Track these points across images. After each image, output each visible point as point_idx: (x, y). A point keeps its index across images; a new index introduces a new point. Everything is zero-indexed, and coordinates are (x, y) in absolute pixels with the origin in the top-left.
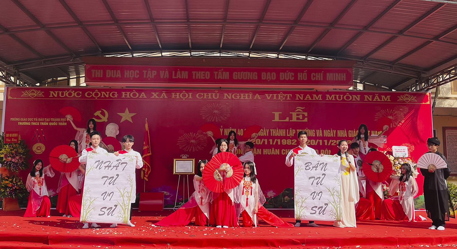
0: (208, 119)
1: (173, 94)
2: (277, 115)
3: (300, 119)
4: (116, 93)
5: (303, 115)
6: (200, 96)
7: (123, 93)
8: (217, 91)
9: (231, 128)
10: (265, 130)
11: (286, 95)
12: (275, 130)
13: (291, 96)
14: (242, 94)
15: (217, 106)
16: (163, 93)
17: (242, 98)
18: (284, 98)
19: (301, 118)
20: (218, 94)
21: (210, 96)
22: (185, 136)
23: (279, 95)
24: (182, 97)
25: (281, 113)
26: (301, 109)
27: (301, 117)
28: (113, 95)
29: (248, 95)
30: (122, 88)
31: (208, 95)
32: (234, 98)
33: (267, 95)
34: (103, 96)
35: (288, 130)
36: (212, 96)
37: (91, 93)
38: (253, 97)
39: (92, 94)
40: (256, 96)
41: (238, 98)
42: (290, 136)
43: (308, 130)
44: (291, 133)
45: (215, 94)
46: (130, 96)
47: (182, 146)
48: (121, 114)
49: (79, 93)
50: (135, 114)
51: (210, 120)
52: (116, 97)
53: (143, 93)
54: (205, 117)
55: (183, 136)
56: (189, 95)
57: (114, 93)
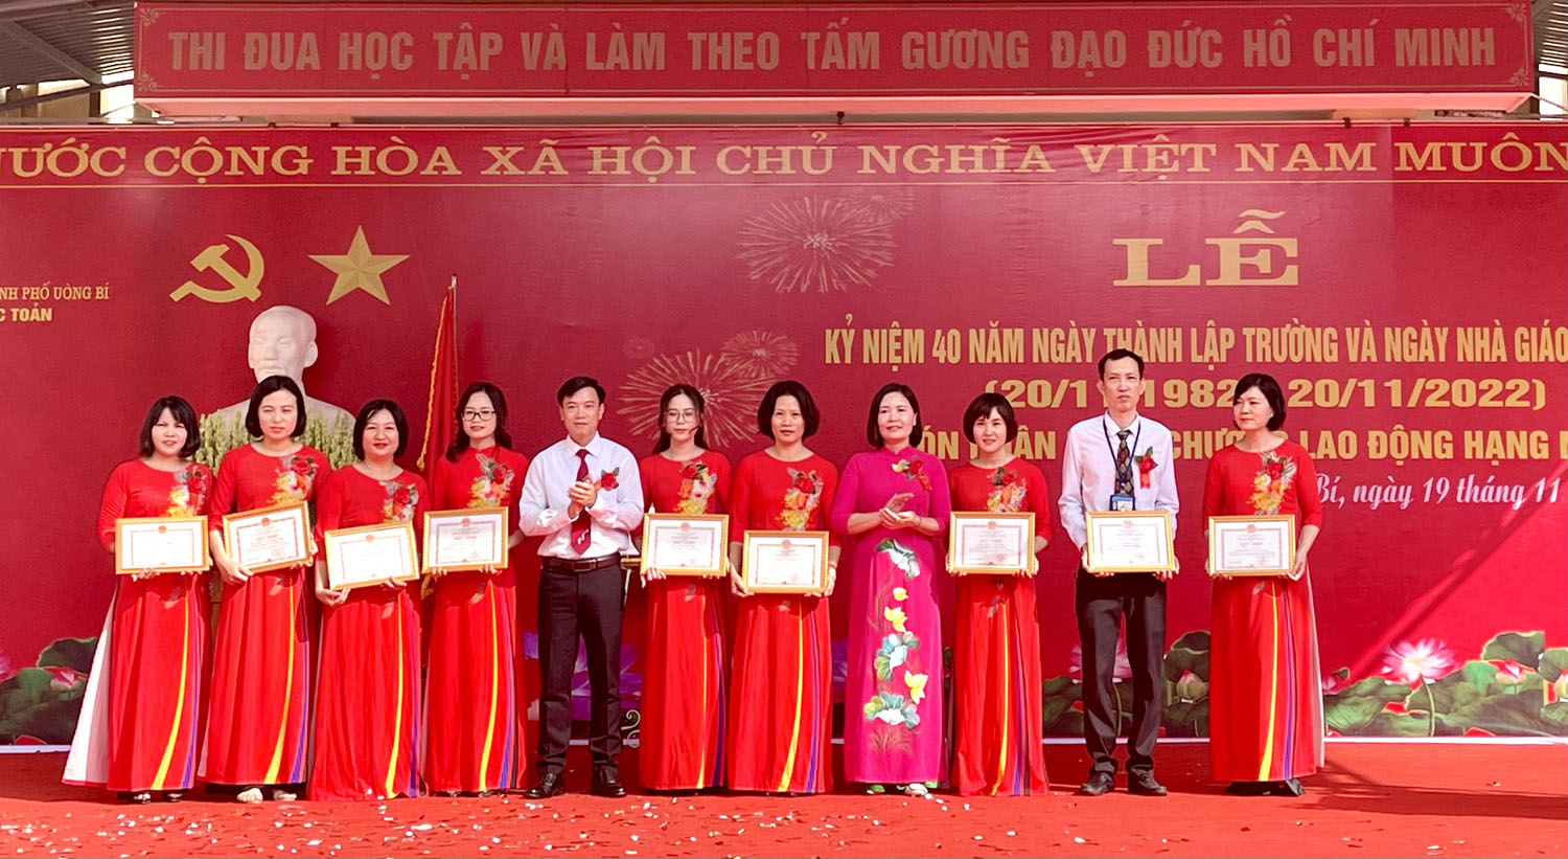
0: (775, 279)
1: (597, 151)
2: (1137, 253)
3: (1261, 272)
4: (303, 151)
5: (1278, 255)
6: (735, 160)
7: (341, 151)
8: (824, 135)
9: (896, 323)
10: (1074, 333)
11: (1185, 147)
12: (1129, 331)
13: (1214, 153)
14: (955, 149)
15: (824, 212)
16: (542, 147)
17: (955, 169)
18: (1176, 163)
19: (1265, 268)
20: (829, 150)
21: (786, 160)
22: (659, 368)
23: (1151, 149)
24: (645, 167)
25: (1160, 241)
26: (1265, 221)
27: (1263, 261)
28: (288, 161)
29: (985, 152)
30: (335, 125)
31: (779, 154)
32: (911, 167)
33: (1085, 150)
34: (234, 171)
35: (1194, 331)
36: (796, 158)
37: (176, 152)
38: (1013, 165)
39: (179, 161)
40: (1029, 155)
41: (935, 165)
42: (1207, 360)
43: (1299, 331)
44: (1211, 348)
45: (815, 148)
46: (374, 167)
47: (643, 420)
48: (326, 260)
49: (112, 153)
50: (401, 258)
51: (787, 283)
52: (303, 170)
53: (442, 151)
54: (764, 269)
55: (649, 369)
56: (676, 155)
57: (294, 154)
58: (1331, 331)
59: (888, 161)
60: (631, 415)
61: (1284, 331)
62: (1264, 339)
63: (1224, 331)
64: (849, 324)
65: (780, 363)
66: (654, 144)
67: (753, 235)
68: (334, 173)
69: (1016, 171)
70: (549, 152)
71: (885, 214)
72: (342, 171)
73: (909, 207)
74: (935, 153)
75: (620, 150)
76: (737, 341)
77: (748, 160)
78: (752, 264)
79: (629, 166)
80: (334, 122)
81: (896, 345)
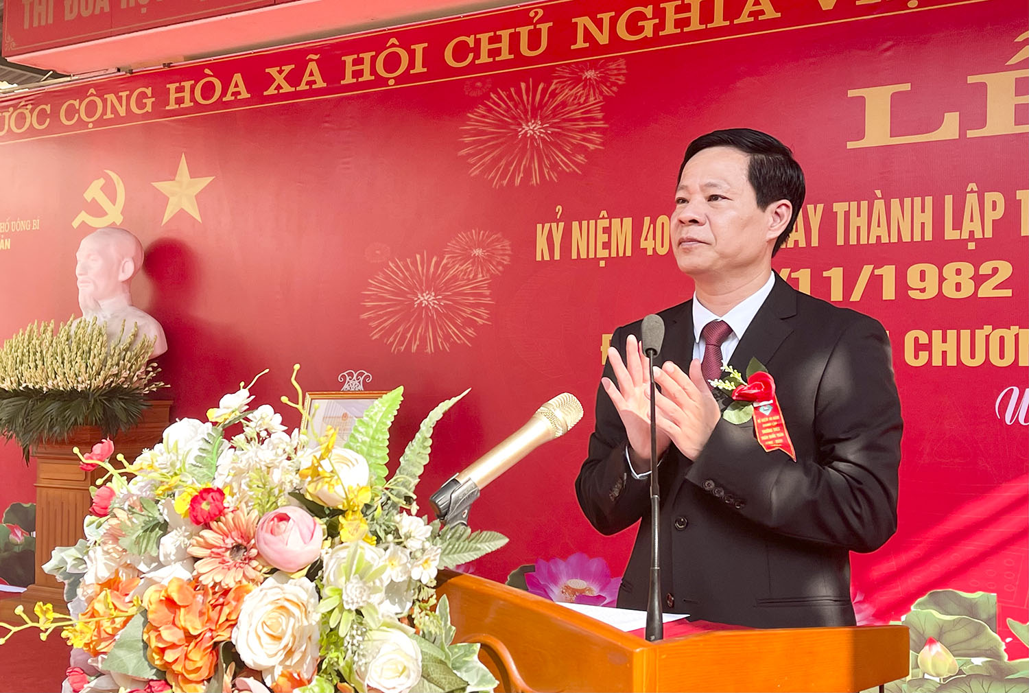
0: (492, 173)
1: (349, 61)
4: (149, 91)
6: (460, 52)
7: (172, 87)
9: (604, 213)
12: (864, 204)
14: (670, 7)
15: (539, 97)
16: (308, 62)
17: (670, 29)
21: (505, 45)
22: (393, 272)
24: (385, 70)
25: (906, 87)
29: (702, 4)
30: (169, 65)
31: (499, 40)
32: (622, 34)
34: (109, 114)
35: (949, 199)
36: (515, 42)
38: (731, 13)
39: (78, 111)
40: (751, 1)
41: (649, 28)
42: (965, 236)
44: (972, 221)
45: (532, 27)
46: (193, 99)
47: (380, 324)
48: (164, 186)
49: (44, 110)
50: (209, 179)
51: (503, 177)
52: (149, 108)
53: (238, 77)
54: (482, 165)
55: (385, 273)
56: (412, 54)
57: (144, 95)
59: (601, 31)
60: (370, 319)
63: (990, 197)
64: (558, 217)
65: (494, 263)
66: (393, 45)
67: (472, 129)
68: (167, 108)
69: (736, 22)
70: (313, 66)
71: (597, 91)
72: (172, 106)
73: (622, 81)
74: (650, 15)
75: (367, 56)
76: (458, 242)
77: (471, 50)
78: (472, 161)
79: (373, 71)
80: (167, 62)
81: (603, 238)
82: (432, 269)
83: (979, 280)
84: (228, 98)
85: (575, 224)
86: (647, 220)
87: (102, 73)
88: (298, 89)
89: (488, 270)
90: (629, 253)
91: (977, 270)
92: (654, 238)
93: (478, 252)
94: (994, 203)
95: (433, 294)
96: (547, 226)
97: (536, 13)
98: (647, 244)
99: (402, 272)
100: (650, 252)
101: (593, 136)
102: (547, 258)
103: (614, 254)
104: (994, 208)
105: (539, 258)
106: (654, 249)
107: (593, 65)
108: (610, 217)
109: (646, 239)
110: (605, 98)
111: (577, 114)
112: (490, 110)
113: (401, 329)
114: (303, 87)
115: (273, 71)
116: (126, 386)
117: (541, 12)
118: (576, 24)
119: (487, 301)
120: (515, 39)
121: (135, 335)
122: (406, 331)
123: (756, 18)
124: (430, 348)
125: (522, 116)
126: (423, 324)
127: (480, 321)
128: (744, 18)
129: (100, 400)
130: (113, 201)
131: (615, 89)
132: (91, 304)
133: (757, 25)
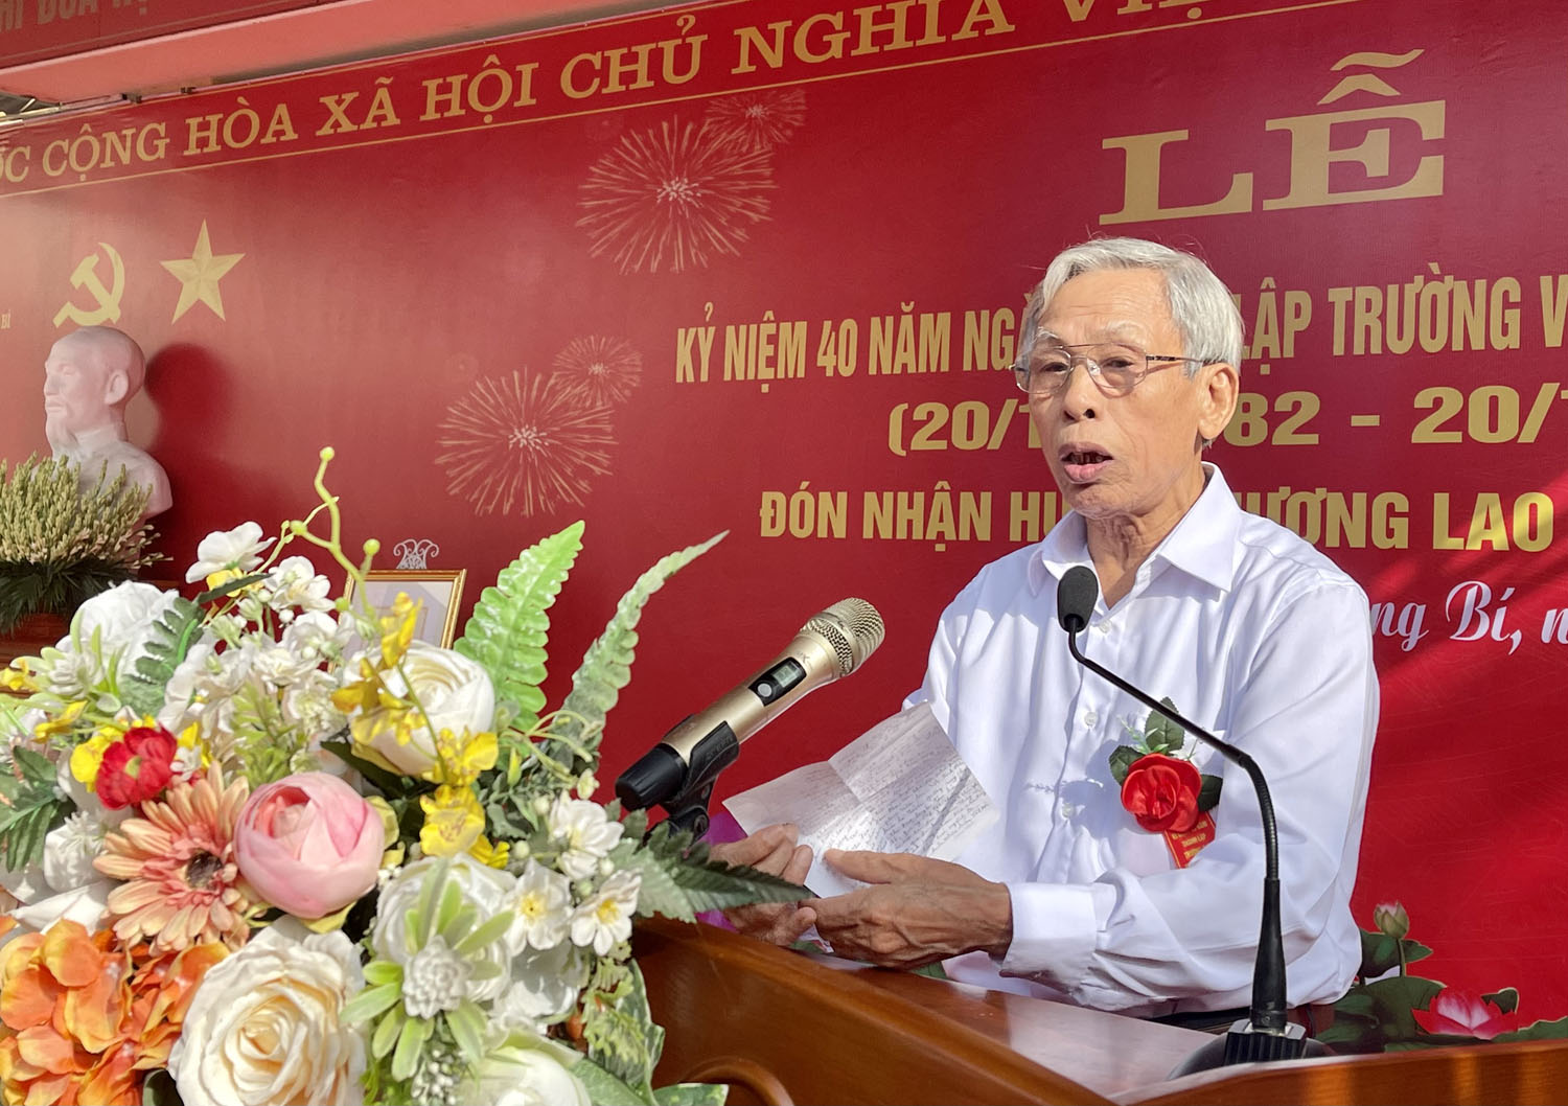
0: (619, 256)
1: (432, 86)
3: (1370, 174)
4: (162, 128)
5: (1405, 136)
7: (193, 123)
9: (770, 314)
15: (685, 143)
16: (376, 89)
17: (865, 47)
19: (1377, 166)
20: (697, 43)
21: (642, 65)
22: (482, 396)
25: (1182, 136)
26: (1382, 73)
27: (1375, 153)
31: (635, 59)
34: (108, 161)
36: (656, 63)
39: (67, 156)
41: (836, 43)
43: (1440, 289)
44: (1266, 332)
45: (679, 41)
46: (220, 140)
47: (460, 474)
48: (175, 266)
49: (22, 154)
50: (239, 257)
51: (634, 260)
52: (161, 153)
53: (282, 110)
54: (607, 241)
55: (470, 398)
56: (517, 78)
57: (154, 134)
58: (1510, 285)
59: (773, 47)
60: (449, 465)
61: (1410, 290)
62: (1368, 310)
63: (1292, 297)
64: (707, 319)
65: (619, 385)
66: (492, 65)
67: (596, 189)
68: (186, 153)
69: (955, 37)
70: (383, 95)
71: (765, 137)
72: (193, 151)
73: (798, 121)
74: (838, 25)
75: (456, 81)
76: (571, 353)
77: (596, 74)
78: (593, 235)
79: (464, 103)
80: (187, 86)
81: (767, 350)
82: (534, 393)
83: (1274, 419)
84: (269, 139)
85: (730, 330)
86: (827, 325)
87: (102, 101)
88: (362, 127)
89: (610, 396)
90: (801, 374)
91: (1271, 406)
92: (836, 353)
93: (597, 369)
94: (1298, 307)
95: (535, 429)
96: (692, 331)
97: (686, 21)
98: (826, 361)
99: (494, 397)
100: (830, 373)
101: (758, 201)
102: (690, 378)
103: (781, 375)
104: (1298, 315)
105: (679, 379)
106: (836, 368)
107: (759, 98)
108: (777, 321)
109: (825, 353)
110: (776, 146)
111: (737, 169)
112: (619, 161)
113: (489, 480)
114: (369, 124)
115: (329, 101)
116: (102, 557)
117: (692, 20)
118: (739, 37)
119: (607, 440)
120: (656, 58)
121: (123, 484)
122: (496, 483)
123: (982, 33)
124: (528, 510)
125: (663, 170)
126: (520, 473)
127: (598, 470)
128: (966, 33)
129: (63, 577)
130: (109, 288)
131: (789, 133)
132: (63, 436)
133: (984, 42)
